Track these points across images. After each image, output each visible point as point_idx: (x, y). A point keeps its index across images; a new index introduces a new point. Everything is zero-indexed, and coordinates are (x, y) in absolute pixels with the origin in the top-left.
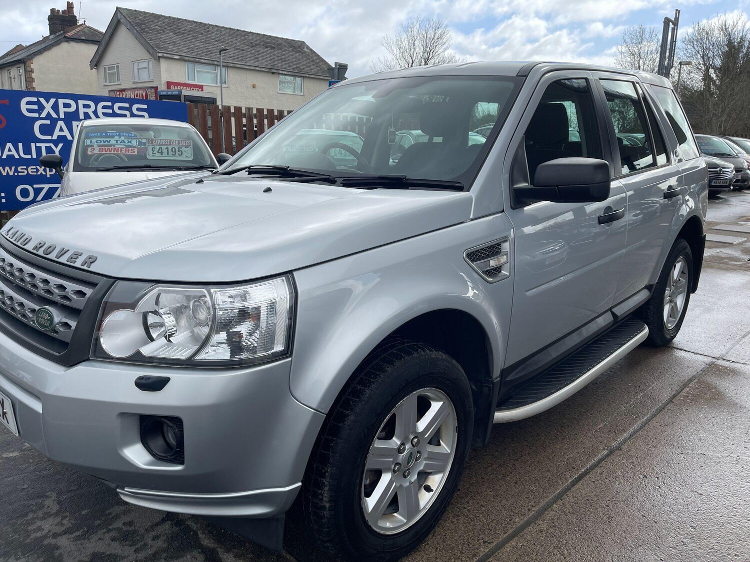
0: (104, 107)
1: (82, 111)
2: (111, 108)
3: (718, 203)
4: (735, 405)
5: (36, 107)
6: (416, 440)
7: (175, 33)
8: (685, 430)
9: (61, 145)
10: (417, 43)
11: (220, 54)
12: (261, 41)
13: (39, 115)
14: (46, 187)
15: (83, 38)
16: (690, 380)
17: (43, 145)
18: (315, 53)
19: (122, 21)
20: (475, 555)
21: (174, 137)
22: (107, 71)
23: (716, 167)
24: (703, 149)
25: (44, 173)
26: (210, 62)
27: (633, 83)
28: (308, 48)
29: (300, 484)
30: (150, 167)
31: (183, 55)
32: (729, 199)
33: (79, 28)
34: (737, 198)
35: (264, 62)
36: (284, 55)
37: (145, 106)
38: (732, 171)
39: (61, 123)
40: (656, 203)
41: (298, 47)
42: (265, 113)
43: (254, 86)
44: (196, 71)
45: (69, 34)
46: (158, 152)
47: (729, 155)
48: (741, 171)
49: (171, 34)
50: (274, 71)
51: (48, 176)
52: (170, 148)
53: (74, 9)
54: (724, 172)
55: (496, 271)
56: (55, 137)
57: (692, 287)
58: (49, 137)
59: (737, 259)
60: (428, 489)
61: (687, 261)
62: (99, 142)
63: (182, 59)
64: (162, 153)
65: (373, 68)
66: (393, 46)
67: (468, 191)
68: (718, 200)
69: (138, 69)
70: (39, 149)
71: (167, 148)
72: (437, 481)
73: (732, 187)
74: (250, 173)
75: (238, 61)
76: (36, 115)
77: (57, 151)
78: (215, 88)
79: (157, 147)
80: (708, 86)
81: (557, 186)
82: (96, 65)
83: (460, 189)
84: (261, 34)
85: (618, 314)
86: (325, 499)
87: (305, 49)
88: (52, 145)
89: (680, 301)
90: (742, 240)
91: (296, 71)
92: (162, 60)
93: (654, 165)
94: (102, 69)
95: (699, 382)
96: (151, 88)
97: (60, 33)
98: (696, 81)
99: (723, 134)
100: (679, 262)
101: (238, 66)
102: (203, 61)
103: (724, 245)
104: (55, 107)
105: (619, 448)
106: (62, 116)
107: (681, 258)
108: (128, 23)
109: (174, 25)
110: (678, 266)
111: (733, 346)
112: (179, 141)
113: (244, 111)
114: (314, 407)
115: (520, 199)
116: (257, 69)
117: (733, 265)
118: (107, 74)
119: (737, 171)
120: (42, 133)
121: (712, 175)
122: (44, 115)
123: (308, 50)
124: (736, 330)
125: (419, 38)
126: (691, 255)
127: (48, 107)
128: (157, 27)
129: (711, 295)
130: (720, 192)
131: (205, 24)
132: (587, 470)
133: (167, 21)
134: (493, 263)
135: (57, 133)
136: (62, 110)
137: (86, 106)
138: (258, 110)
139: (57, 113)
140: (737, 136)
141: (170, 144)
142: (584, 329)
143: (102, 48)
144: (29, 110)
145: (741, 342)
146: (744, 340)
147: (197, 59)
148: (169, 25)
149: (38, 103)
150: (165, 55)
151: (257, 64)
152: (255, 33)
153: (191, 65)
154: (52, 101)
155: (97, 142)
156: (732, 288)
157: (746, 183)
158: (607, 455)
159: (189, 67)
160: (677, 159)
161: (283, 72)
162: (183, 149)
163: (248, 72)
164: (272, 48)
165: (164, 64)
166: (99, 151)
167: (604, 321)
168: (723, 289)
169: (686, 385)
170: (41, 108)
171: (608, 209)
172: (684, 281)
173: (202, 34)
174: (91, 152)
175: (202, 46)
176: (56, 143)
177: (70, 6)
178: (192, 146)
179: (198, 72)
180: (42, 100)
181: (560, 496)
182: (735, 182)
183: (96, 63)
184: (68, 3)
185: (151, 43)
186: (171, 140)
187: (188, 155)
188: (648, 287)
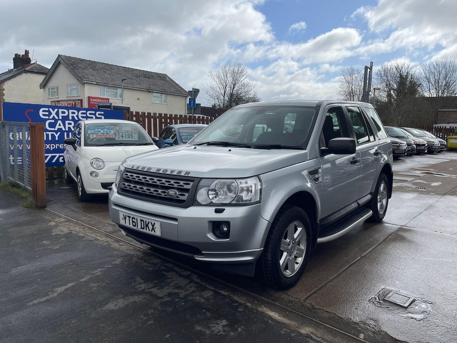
0: (82, 113)
1: (71, 115)
2: (86, 114)
3: (399, 162)
4: (411, 241)
5: (47, 113)
6: (294, 241)
7: (93, 70)
8: (391, 250)
9: (59, 133)
10: (228, 75)
11: (122, 82)
12: (142, 74)
13: (49, 117)
14: (50, 155)
15: (36, 71)
16: (392, 234)
17: (50, 133)
18: (173, 81)
19: (62, 62)
20: (317, 287)
21: (129, 129)
22: (51, 90)
23: (397, 143)
24: (390, 134)
25: (49, 148)
26: (114, 86)
27: (358, 107)
28: (169, 78)
29: (263, 248)
30: (122, 144)
31: (98, 82)
32: (405, 160)
33: (33, 65)
34: (409, 159)
35: (145, 86)
36: (155, 82)
37: (102, 113)
38: (405, 145)
39: (60, 122)
40: (369, 159)
41: (163, 77)
42: (163, 116)
43: (138, 99)
44: (105, 91)
45: (27, 69)
46: (121, 137)
47: (404, 137)
48: (410, 145)
49: (91, 70)
50: (150, 90)
51: (51, 149)
52: (127, 134)
53: (29, 54)
54: (401, 146)
55: (317, 179)
56: (56, 129)
57: (389, 196)
58: (53, 129)
59: (411, 188)
60: (297, 263)
61: (386, 183)
62: (95, 132)
63: (98, 84)
64: (123, 137)
65: (203, 89)
66: (215, 77)
67: (305, 149)
68: (399, 160)
69: (71, 89)
70: (47, 135)
71: (126, 135)
72: (300, 260)
73: (406, 154)
74: (208, 145)
75: (129, 85)
76: (47, 117)
77: (57, 136)
78: (116, 100)
79: (121, 134)
80: (390, 100)
81: (337, 148)
82: (43, 87)
83: (302, 149)
84: (142, 70)
85: (360, 203)
86: (269, 257)
87: (167, 79)
88: (54, 133)
89: (384, 202)
90: (412, 179)
91: (163, 91)
92: (85, 85)
93: (369, 141)
94: (47, 89)
95: (395, 234)
96: (78, 100)
97: (20, 68)
98: (383, 97)
99: (400, 126)
100: (382, 184)
101: (130, 88)
102: (110, 85)
103: (403, 181)
104: (57, 114)
105: (365, 256)
106: (60, 118)
107: (383, 182)
108: (66, 64)
109: (92, 65)
110: (382, 185)
111: (409, 222)
112: (131, 131)
113: (152, 115)
114: (268, 220)
115: (323, 153)
116: (141, 89)
117: (408, 190)
118: (50, 92)
119: (408, 145)
120: (50, 127)
121: (395, 148)
122: (51, 117)
123: (169, 79)
124: (410, 216)
125: (229, 72)
126: (387, 180)
127: (54, 113)
128: (83, 66)
129: (398, 202)
130: (400, 157)
131: (110, 65)
132: (353, 263)
133: (88, 62)
134: (316, 176)
135: (57, 127)
136: (61, 115)
137: (73, 113)
138: (159, 114)
139: (58, 116)
140: (408, 127)
141: (127, 132)
142: (347, 208)
143: (48, 77)
144: (44, 115)
145: (413, 220)
146: (414, 219)
147: (106, 84)
148: (89, 65)
149: (49, 111)
150: (88, 82)
151: (140, 87)
152: (139, 70)
153: (102, 88)
154: (56, 110)
155: (94, 132)
156: (408, 199)
157: (414, 152)
158: (360, 258)
159: (101, 89)
160: (378, 138)
161: (156, 91)
162: (134, 135)
163: (135, 91)
164: (149, 78)
165: (87, 87)
166: (96, 136)
167: (354, 206)
168: (404, 200)
169: (390, 235)
170: (50, 114)
171: (354, 158)
172: (385, 192)
173: (109, 70)
174: (92, 137)
175: (109, 77)
176: (56, 132)
177: (27, 52)
178: (137, 134)
179: (106, 91)
180: (51, 110)
181: (345, 270)
182: (407, 151)
183: (44, 85)
184: (26, 51)
185: (79, 75)
186: (127, 131)
187: (135, 138)
188: (371, 193)
